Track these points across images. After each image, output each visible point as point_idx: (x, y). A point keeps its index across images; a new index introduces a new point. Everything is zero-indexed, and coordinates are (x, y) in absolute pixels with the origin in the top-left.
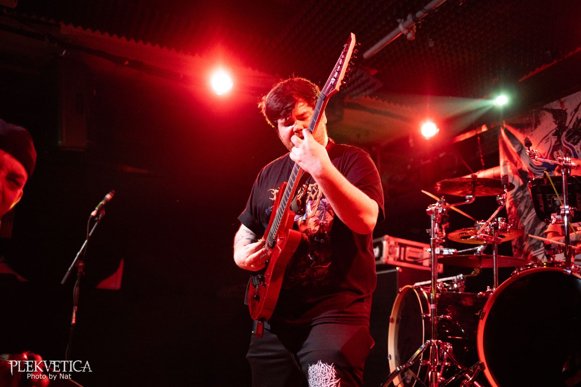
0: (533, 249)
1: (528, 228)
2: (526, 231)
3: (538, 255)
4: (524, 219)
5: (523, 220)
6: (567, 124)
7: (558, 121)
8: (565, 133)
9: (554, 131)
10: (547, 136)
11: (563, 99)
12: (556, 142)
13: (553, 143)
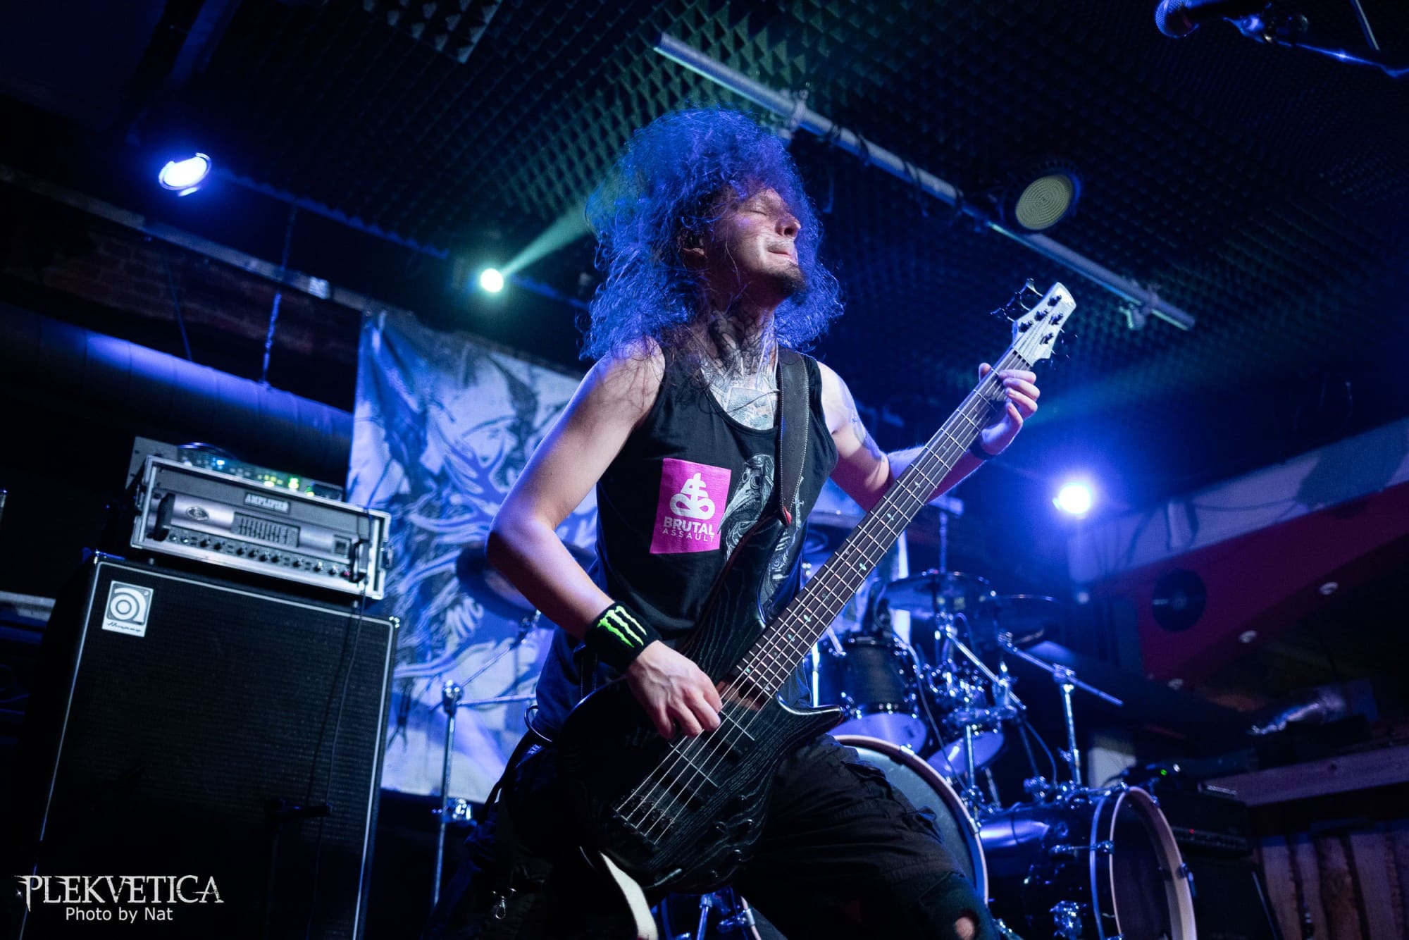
0: (408, 659)
1: (405, 602)
2: (401, 608)
3: (418, 677)
4: (400, 577)
5: (397, 579)
6: (537, 422)
7: (517, 405)
8: (532, 441)
9: (509, 422)
10: (494, 422)
11: (537, 370)
12: (514, 450)
13: (507, 449)
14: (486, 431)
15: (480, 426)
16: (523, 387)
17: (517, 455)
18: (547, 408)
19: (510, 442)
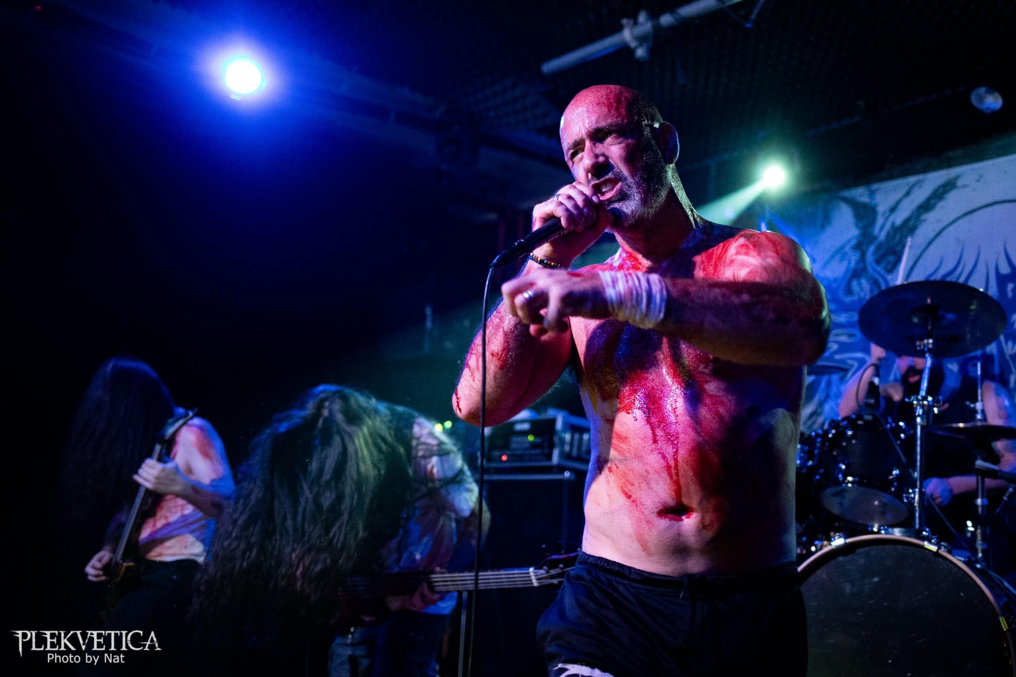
6: (876, 231)
7: (861, 225)
8: (872, 249)
9: (854, 242)
10: (842, 247)
11: (875, 186)
12: (858, 262)
13: (853, 264)
14: (838, 257)
15: (833, 256)
16: (865, 206)
17: (860, 266)
18: (884, 213)
19: (854, 257)
